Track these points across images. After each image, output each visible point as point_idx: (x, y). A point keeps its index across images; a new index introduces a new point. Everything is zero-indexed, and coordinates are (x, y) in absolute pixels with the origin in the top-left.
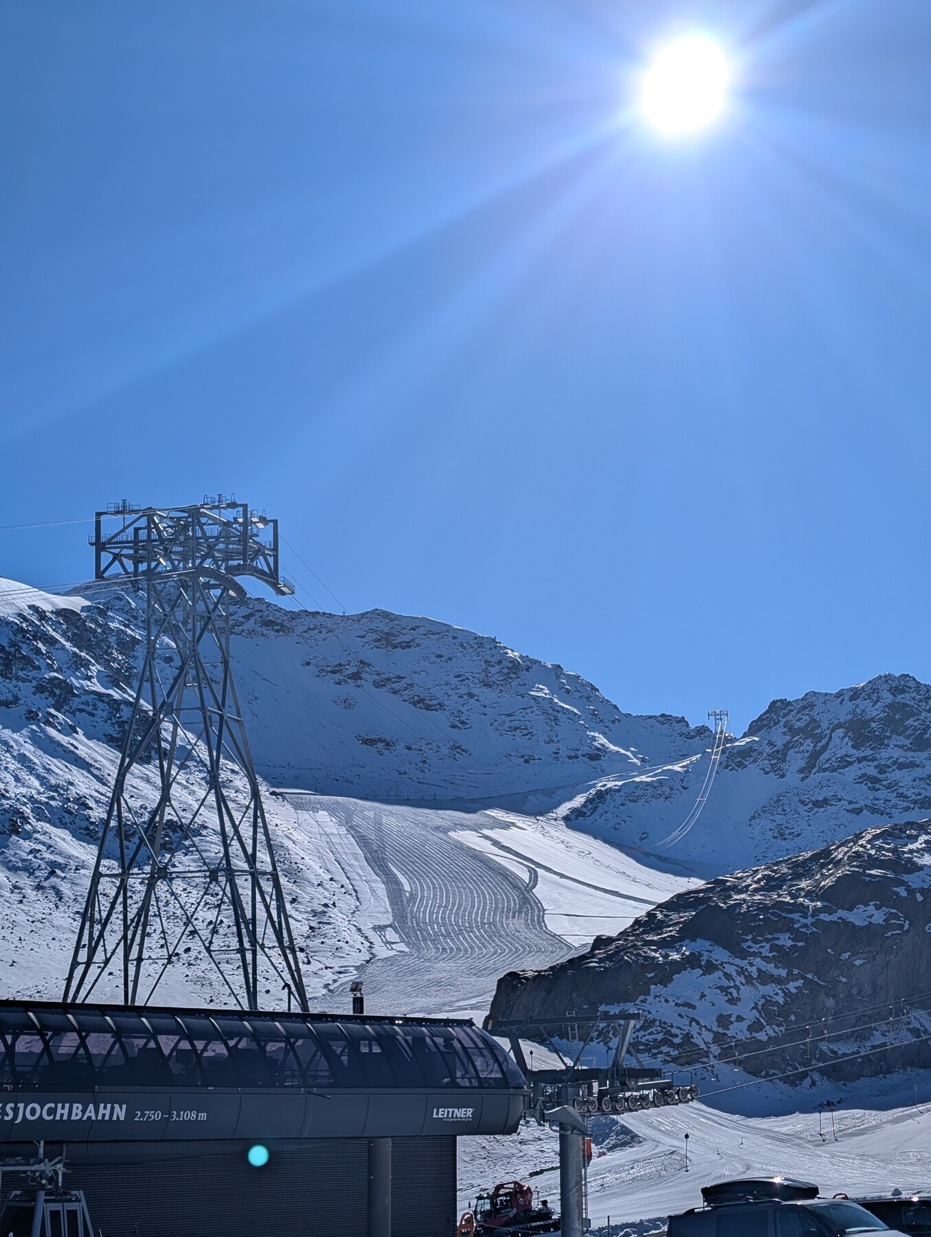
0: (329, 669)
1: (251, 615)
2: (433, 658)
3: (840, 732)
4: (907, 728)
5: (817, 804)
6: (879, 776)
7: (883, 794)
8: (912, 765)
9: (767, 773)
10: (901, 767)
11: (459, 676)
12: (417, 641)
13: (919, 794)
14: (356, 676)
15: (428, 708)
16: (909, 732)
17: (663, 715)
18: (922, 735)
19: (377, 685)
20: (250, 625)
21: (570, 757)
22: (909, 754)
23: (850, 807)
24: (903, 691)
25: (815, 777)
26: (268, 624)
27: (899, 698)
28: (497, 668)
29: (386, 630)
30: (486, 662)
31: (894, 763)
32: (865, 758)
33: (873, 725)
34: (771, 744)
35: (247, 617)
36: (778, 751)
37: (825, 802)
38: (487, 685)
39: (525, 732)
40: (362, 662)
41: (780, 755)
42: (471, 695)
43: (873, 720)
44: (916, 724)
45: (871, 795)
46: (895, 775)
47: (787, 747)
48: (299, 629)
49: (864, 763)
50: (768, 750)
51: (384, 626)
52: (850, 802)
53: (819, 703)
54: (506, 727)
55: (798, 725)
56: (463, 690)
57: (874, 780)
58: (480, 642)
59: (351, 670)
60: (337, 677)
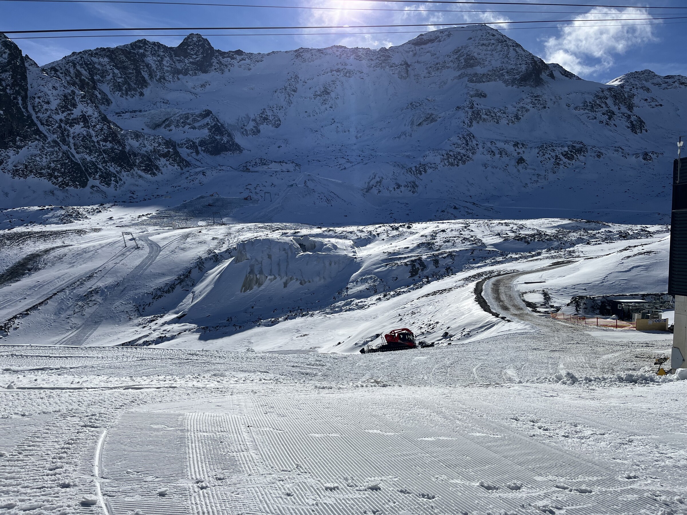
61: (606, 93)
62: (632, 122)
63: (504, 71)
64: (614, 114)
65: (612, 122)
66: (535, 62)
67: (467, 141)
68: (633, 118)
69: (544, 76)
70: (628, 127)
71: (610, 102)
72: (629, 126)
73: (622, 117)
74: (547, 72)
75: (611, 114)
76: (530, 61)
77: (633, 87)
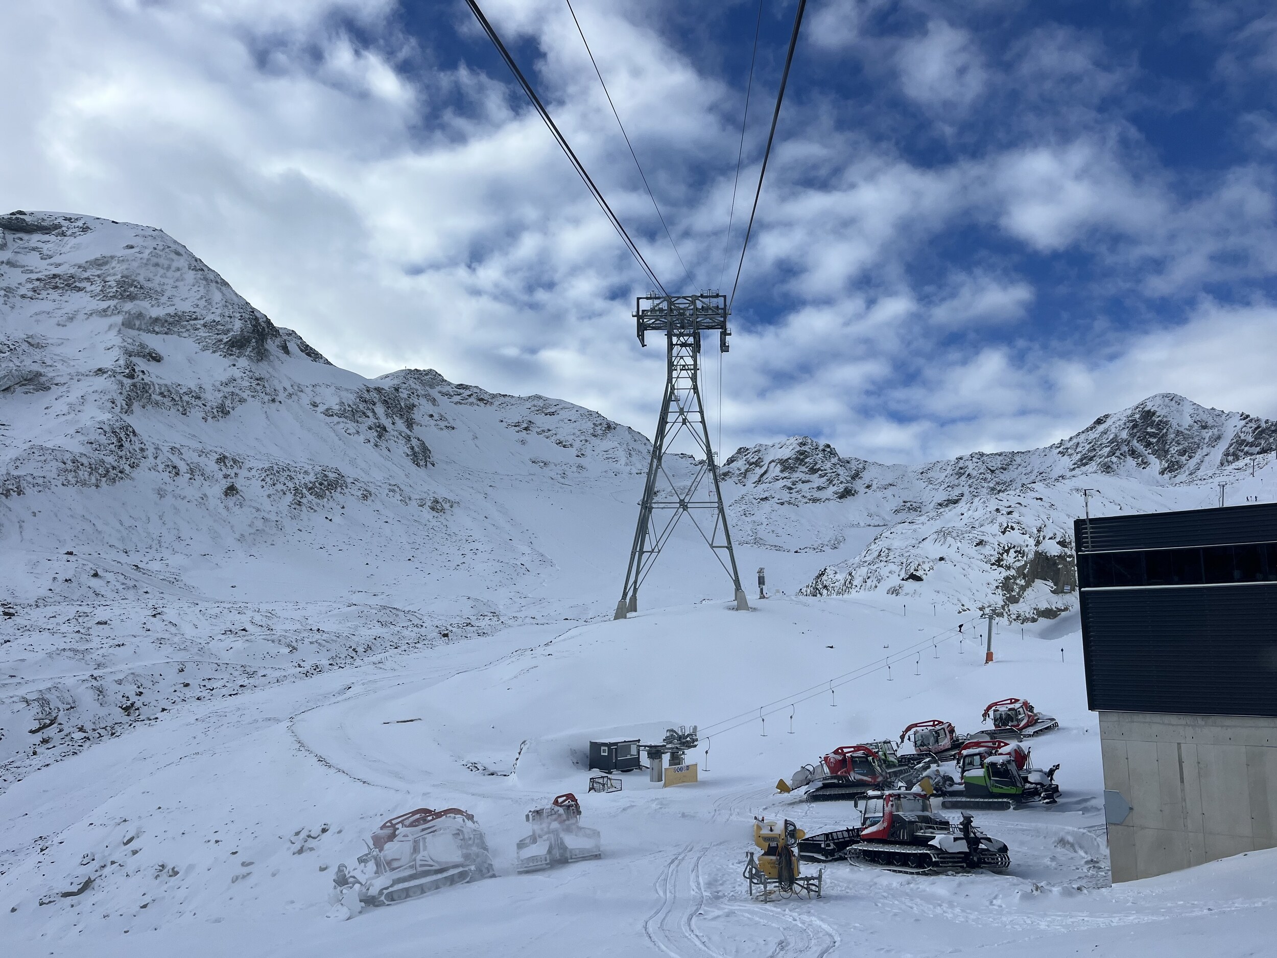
0: (513, 424)
1: (472, 395)
2: (566, 421)
3: (773, 464)
4: (806, 463)
5: (762, 499)
6: (792, 486)
7: (794, 495)
8: (808, 481)
9: (736, 484)
10: (803, 482)
11: (580, 430)
12: (558, 412)
13: (812, 496)
14: (526, 429)
15: (564, 446)
16: (807, 465)
17: (682, 454)
18: (814, 466)
19: (538, 433)
20: (470, 400)
21: (637, 474)
22: (807, 475)
23: (779, 501)
24: (805, 444)
25: (762, 487)
26: (481, 400)
27: (803, 448)
28: (600, 427)
29: (542, 405)
30: (594, 424)
31: (800, 480)
32: (785, 477)
33: (790, 461)
34: (739, 469)
35: (470, 396)
36: (742, 473)
37: (766, 498)
38: (595, 436)
39: (614, 460)
40: (530, 422)
41: (745, 474)
42: (586, 441)
43: (789, 458)
44: (811, 461)
45: (789, 495)
46: (800, 486)
47: (747, 471)
48: (497, 403)
49: (785, 480)
50: (738, 472)
51: (540, 403)
52: (779, 499)
53: (763, 449)
54: (605, 457)
55: (752, 460)
56: (583, 438)
57: (790, 489)
58: (590, 413)
59: (525, 425)
60: (517, 429)
61: (375, 395)
62: (412, 448)
63: (199, 321)
64: (386, 431)
65: (383, 444)
66: (256, 319)
67: (120, 440)
68: (414, 442)
69: (271, 345)
70: (408, 455)
71: (380, 409)
72: (409, 453)
73: (397, 437)
74: (278, 341)
75: (382, 431)
76: (247, 316)
77: (413, 393)
